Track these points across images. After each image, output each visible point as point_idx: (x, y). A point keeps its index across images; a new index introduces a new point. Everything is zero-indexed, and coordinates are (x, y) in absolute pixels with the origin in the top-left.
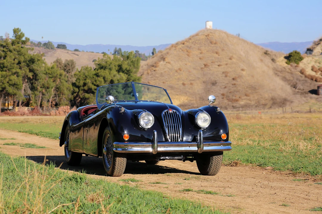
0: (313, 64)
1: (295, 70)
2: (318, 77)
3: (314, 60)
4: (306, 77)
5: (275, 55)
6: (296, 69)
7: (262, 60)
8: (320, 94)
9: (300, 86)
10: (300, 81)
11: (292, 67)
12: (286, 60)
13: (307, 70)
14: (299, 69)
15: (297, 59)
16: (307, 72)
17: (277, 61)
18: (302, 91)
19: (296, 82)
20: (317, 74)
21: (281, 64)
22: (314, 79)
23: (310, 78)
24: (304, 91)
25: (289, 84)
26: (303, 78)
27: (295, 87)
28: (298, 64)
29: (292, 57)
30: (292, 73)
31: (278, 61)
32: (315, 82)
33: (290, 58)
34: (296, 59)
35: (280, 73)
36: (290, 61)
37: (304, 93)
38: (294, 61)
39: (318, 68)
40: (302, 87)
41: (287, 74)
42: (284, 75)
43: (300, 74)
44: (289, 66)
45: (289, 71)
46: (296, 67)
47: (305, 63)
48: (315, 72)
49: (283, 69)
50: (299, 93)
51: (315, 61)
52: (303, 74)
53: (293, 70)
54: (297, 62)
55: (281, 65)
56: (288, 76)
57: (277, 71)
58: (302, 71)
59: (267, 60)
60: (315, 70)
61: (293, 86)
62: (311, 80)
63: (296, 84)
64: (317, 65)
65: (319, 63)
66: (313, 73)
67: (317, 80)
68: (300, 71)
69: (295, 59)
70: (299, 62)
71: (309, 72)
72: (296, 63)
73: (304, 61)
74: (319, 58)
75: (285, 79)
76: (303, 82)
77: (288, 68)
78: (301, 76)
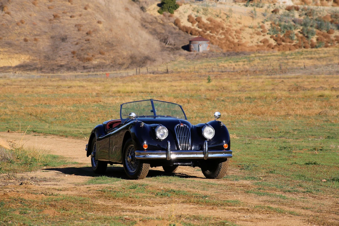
0: (190, 12)
1: (168, 21)
2: (194, 29)
3: (191, 7)
4: (180, 29)
5: (146, 2)
6: (169, 19)
7: (127, 9)
8: (192, 49)
9: (171, 41)
10: (172, 33)
11: (164, 17)
12: (159, 8)
13: (182, 20)
14: (173, 20)
15: (172, 7)
16: (182, 23)
17: (147, 10)
18: (173, 47)
19: (168, 36)
20: (193, 26)
21: (152, 13)
22: (189, 32)
23: (185, 30)
24: (175, 46)
25: (159, 38)
26: (177, 30)
27: (165, 41)
28: (172, 13)
29: (165, 5)
30: (163, 25)
31: (149, 10)
32: (190, 35)
33: (162, 6)
34: (170, 7)
35: (150, 24)
36: (163, 9)
37: (175, 50)
38: (167, 9)
39: (195, 18)
40: (173, 42)
41: (158, 25)
42: (153, 27)
43: (173, 25)
44: (162, 16)
45: (161, 22)
46: (169, 16)
47: (182, 11)
48: (192, 22)
49: (154, 19)
50: (169, 49)
51: (193, 9)
52: (177, 26)
53: (165, 20)
54: (171, 10)
55: (151, 15)
56: (159, 29)
57: (145, 22)
58: (176, 22)
59: (135, 9)
60: (191, 20)
61: (163, 41)
62: (186, 33)
63: (167, 38)
64: (194, 14)
65: (198, 12)
66: (189, 25)
67: (192, 33)
68: (173, 22)
69: (168, 7)
70: (174, 10)
71: (185, 23)
72: (170, 12)
73: (181, 9)
74: (198, 5)
75: (154, 33)
76: (176, 35)
77: (160, 19)
78: (174, 28)
